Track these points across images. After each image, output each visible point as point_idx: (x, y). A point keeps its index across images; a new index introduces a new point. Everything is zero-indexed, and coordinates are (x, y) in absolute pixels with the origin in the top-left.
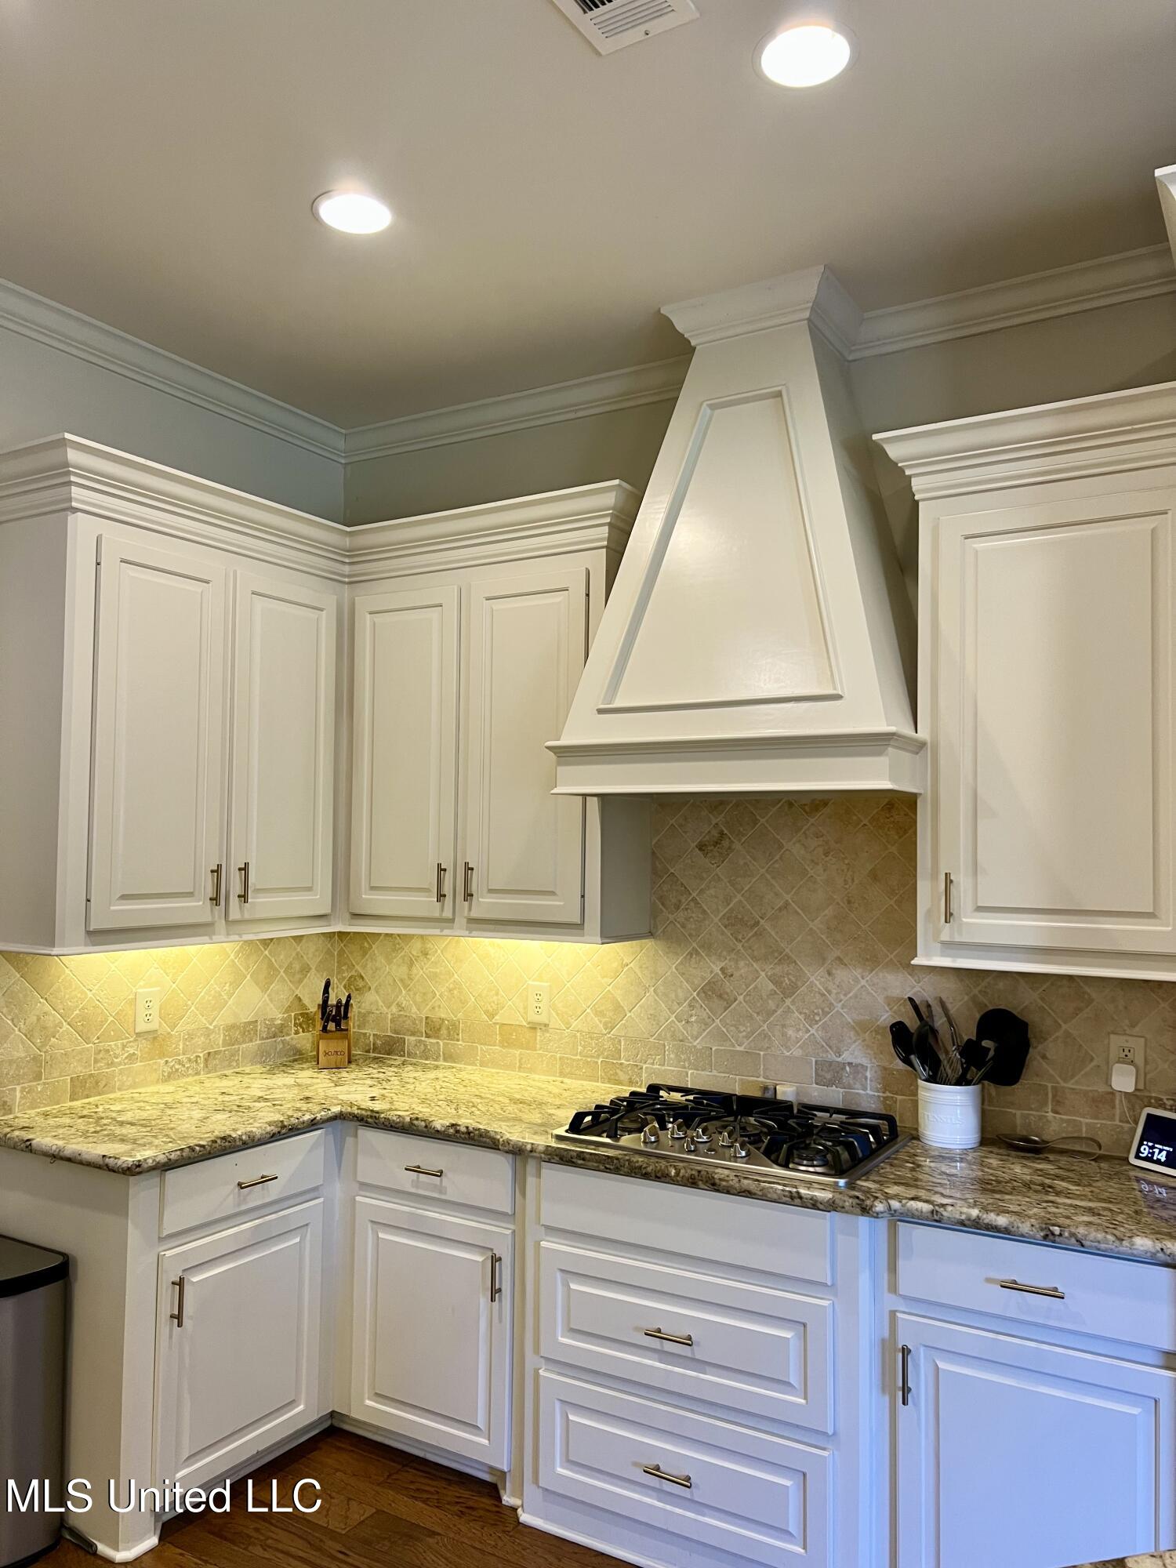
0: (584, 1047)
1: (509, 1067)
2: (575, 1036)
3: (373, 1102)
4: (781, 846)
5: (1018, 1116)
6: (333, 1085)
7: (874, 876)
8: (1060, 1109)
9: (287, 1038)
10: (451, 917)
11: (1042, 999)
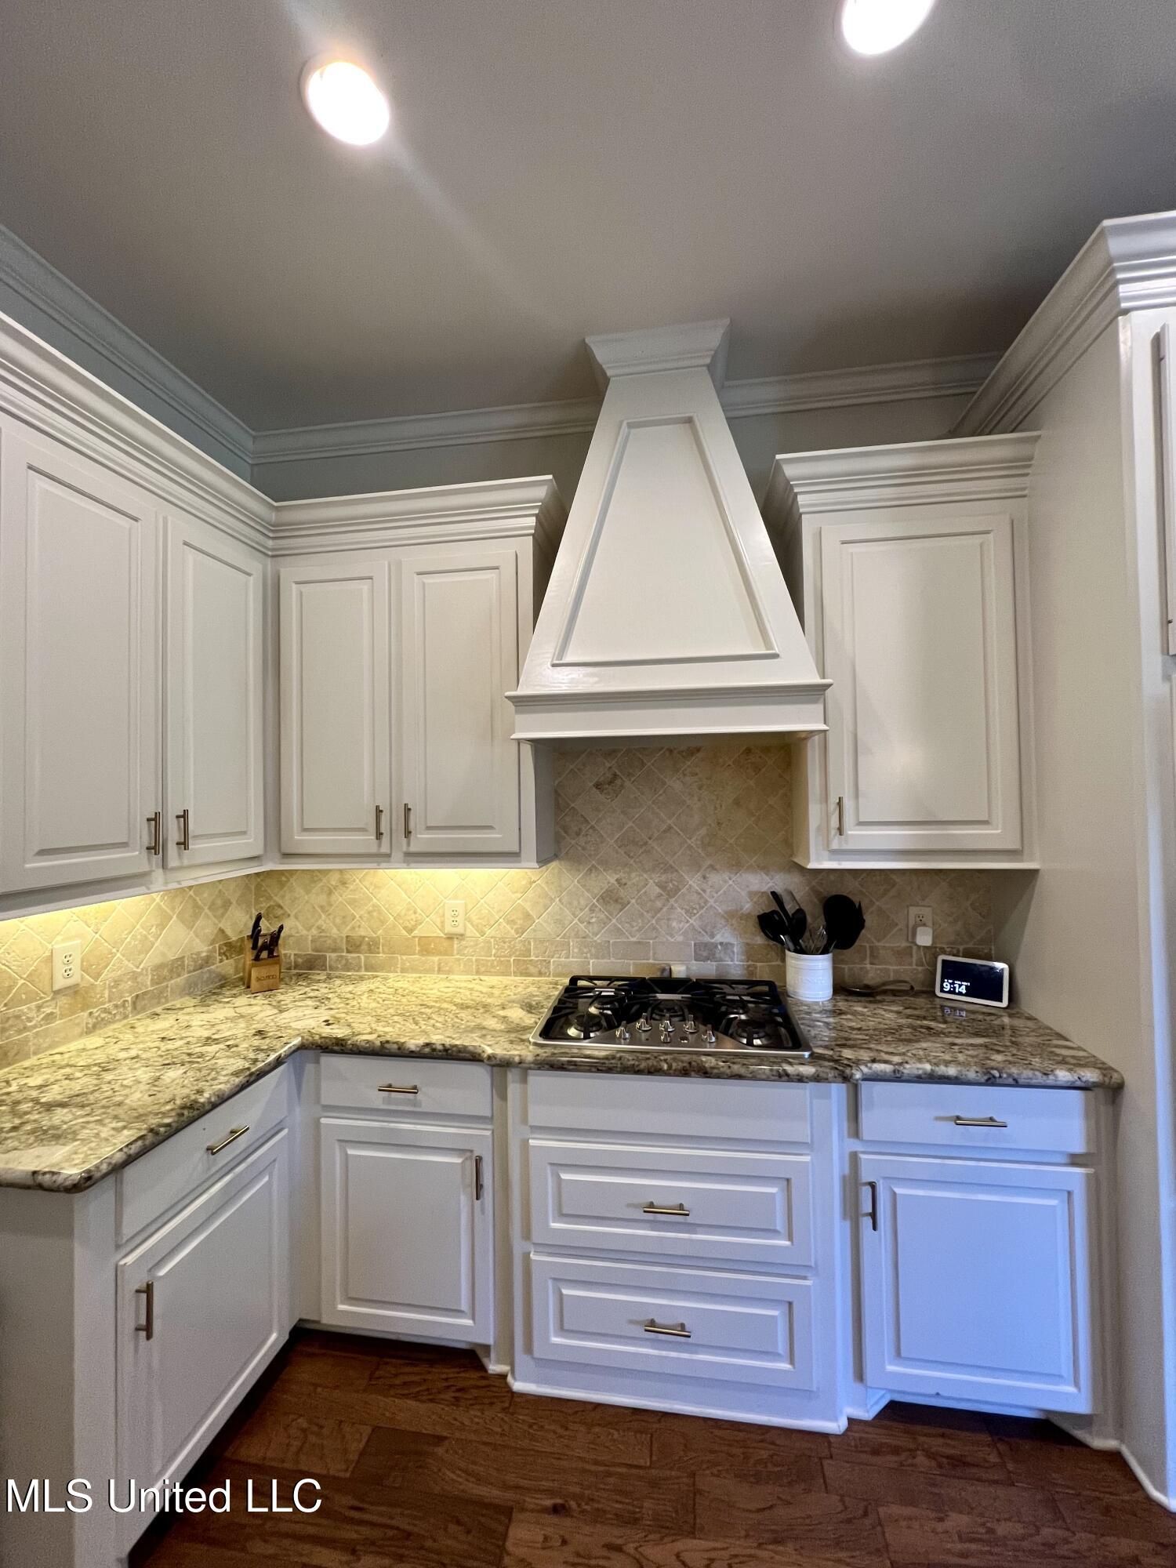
0: (498, 949)
1: (430, 971)
2: (489, 942)
3: (330, 1027)
4: (664, 783)
5: (846, 970)
6: (276, 1011)
7: (737, 803)
8: (875, 962)
9: (213, 967)
10: (388, 852)
11: (862, 886)
